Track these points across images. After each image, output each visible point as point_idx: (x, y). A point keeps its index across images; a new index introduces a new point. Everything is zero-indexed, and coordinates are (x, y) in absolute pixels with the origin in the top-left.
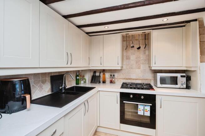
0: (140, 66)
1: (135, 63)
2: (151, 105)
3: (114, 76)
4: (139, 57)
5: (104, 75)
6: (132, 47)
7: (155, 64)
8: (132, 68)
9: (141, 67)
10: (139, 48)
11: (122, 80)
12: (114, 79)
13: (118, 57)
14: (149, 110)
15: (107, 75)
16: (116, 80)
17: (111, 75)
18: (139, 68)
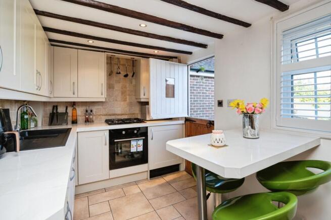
0: (126, 98)
1: (120, 94)
2: (144, 138)
3: (91, 111)
4: (125, 87)
5: (75, 111)
6: (117, 73)
7: (144, 95)
8: (116, 100)
9: (128, 100)
10: (126, 76)
11: (102, 116)
12: (91, 117)
13: (102, 84)
14: (142, 144)
15: (80, 111)
16: (94, 118)
17: (87, 111)
18: (125, 100)
